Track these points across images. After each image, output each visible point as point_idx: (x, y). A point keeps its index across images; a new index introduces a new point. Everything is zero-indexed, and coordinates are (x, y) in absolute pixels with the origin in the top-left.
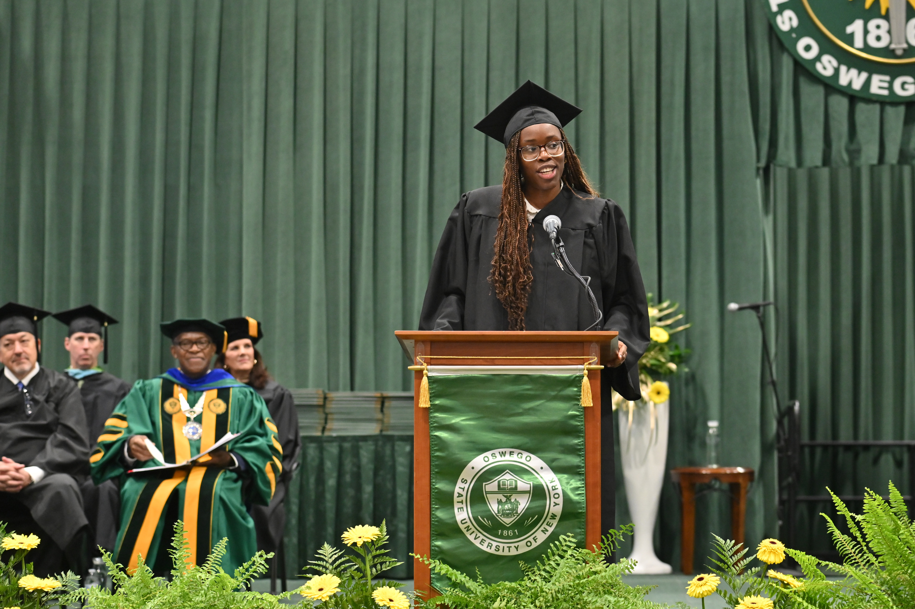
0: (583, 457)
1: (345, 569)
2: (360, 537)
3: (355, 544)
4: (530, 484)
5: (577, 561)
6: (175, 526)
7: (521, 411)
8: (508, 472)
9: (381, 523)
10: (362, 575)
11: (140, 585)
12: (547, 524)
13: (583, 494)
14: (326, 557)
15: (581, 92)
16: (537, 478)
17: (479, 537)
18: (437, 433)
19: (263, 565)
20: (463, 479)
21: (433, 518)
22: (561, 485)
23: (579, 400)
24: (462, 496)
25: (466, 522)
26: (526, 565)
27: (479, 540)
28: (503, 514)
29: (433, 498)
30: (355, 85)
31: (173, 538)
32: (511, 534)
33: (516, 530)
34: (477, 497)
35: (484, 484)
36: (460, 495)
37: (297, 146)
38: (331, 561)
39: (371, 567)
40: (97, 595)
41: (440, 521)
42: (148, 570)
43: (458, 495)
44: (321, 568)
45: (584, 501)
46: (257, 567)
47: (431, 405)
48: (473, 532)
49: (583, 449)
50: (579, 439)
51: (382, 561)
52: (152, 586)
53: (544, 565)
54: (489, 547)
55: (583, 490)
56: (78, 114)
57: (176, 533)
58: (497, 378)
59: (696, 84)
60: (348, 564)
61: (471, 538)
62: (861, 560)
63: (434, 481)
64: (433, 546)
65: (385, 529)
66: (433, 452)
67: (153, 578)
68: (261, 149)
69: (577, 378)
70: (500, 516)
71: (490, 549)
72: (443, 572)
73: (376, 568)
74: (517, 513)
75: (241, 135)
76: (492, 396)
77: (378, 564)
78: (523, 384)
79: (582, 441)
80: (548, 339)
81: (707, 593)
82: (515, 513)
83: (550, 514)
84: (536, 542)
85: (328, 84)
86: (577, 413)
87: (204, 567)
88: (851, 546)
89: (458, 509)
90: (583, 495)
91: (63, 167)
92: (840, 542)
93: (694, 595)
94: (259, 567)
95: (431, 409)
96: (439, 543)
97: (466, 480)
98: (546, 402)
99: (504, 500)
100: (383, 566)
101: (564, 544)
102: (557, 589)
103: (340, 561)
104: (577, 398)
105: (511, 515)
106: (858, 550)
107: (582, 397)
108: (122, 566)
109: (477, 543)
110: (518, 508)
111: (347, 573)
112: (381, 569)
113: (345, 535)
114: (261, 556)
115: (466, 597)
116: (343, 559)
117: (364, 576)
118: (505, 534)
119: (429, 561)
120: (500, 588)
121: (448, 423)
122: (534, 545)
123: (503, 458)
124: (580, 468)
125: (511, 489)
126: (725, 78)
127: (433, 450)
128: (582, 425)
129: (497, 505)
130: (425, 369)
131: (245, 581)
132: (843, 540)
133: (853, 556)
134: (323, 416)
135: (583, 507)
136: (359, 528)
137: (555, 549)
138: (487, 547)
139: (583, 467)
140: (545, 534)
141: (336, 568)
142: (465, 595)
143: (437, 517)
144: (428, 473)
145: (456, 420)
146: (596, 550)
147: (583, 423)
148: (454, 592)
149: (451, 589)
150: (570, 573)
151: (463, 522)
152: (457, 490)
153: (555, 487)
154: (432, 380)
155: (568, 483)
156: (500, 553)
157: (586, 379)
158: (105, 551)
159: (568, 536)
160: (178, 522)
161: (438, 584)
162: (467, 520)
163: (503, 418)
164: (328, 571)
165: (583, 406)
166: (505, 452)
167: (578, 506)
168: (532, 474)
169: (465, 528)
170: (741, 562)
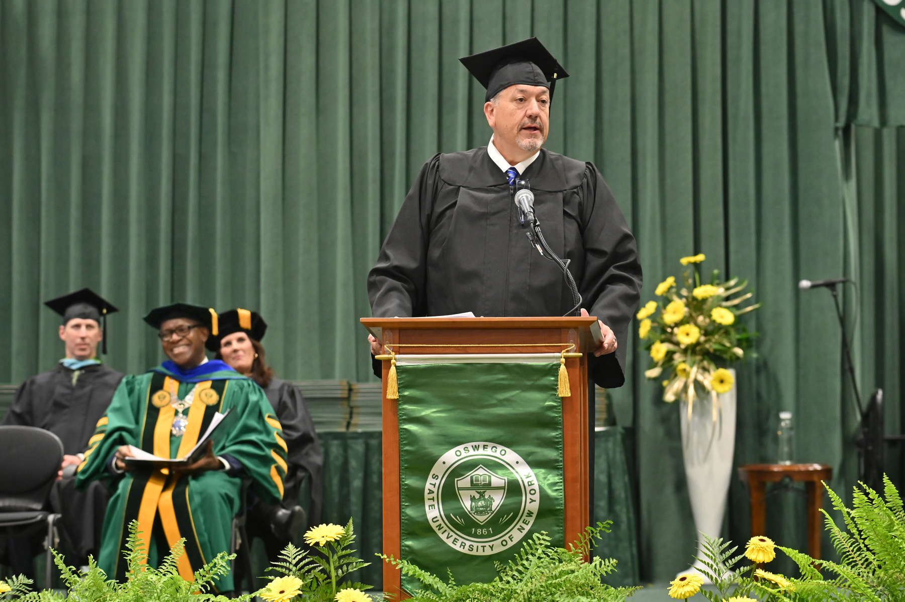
0: (561, 450)
1: (309, 571)
2: (323, 537)
3: (317, 544)
4: (505, 480)
5: (552, 561)
6: (130, 526)
7: (494, 402)
8: (481, 467)
9: (348, 522)
10: (326, 576)
11: (92, 588)
12: (523, 522)
13: (561, 489)
14: (289, 557)
15: (637, 45)
16: (512, 473)
17: (452, 536)
18: (406, 426)
19: (224, 567)
20: (434, 474)
21: (403, 516)
22: (538, 480)
23: (556, 390)
24: (433, 492)
25: (438, 520)
26: (502, 565)
27: (452, 539)
28: (476, 512)
29: (403, 495)
30: (384, 40)
31: (128, 539)
32: (485, 533)
33: (490, 529)
34: (449, 493)
35: (456, 479)
36: (431, 492)
37: (320, 109)
38: (294, 562)
39: (336, 569)
40: (49, 599)
41: (410, 519)
42: (101, 572)
43: (428, 491)
44: (284, 570)
45: (563, 497)
46: (218, 569)
47: (399, 396)
48: (446, 531)
49: (561, 442)
50: (557, 432)
51: (348, 562)
52: (105, 589)
53: (517, 565)
54: (462, 547)
55: (561, 486)
56: (76, 75)
57: (131, 533)
58: (469, 367)
59: (765, 35)
60: (312, 566)
61: (443, 537)
62: (859, 558)
63: (403, 477)
64: (403, 546)
65: (352, 528)
66: (402, 446)
67: (105, 581)
68: (280, 113)
69: (554, 367)
70: (473, 514)
71: (464, 548)
72: (411, 573)
73: (342, 569)
74: (491, 510)
75: (258, 96)
76: (463, 386)
77: (344, 565)
78: (496, 374)
79: (560, 434)
80: (522, 326)
81: (690, 594)
82: (489, 510)
83: (526, 511)
84: (512, 541)
85: (355, 39)
86: (555, 404)
87: (160, 570)
88: (850, 544)
89: (429, 506)
90: (561, 491)
91: (61, 134)
92: (838, 540)
93: (676, 597)
94: (220, 569)
95: (400, 401)
96: (409, 543)
97: (437, 476)
98: (521, 392)
99: (477, 496)
100: (350, 567)
101: (538, 542)
102: (529, 590)
103: (304, 562)
104: (553, 388)
105: (485, 513)
106: (857, 548)
107: (559, 386)
108: (74, 569)
109: (449, 542)
110: (492, 505)
111: (311, 575)
112: (348, 570)
113: (308, 534)
114: (222, 558)
115: (437, 600)
116: (307, 560)
117: (329, 577)
118: (479, 533)
119: (396, 561)
120: (471, 589)
121: (418, 415)
122: (510, 544)
123: (476, 452)
124: (558, 463)
125: (485, 485)
126: (799, 28)
127: (402, 445)
128: (560, 417)
129: (470, 502)
130: (393, 358)
131: (205, 583)
132: (841, 537)
133: (851, 554)
134: (348, 410)
135: (562, 504)
136: (323, 527)
137: (528, 548)
138: (460, 547)
139: (561, 461)
140: (522, 532)
141: (300, 570)
142: (437, 597)
143: (407, 515)
144: (397, 468)
145: (427, 412)
146: (573, 548)
147: (560, 415)
148: (425, 594)
149: (422, 591)
150: (543, 573)
151: (434, 520)
152: (428, 486)
153: (531, 482)
154: (400, 370)
155: (545, 478)
156: (474, 553)
157: (563, 368)
158: (56, 553)
159: (542, 534)
160: (133, 522)
161: (409, 587)
162: (439, 518)
163: (477, 410)
164: (291, 573)
165: (560, 396)
166: (479, 446)
167: (556, 502)
168: (508, 469)
169: (437, 527)
170: (730, 561)
